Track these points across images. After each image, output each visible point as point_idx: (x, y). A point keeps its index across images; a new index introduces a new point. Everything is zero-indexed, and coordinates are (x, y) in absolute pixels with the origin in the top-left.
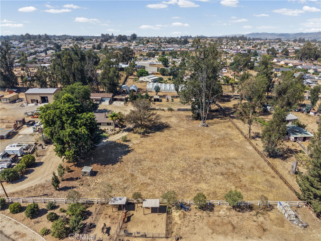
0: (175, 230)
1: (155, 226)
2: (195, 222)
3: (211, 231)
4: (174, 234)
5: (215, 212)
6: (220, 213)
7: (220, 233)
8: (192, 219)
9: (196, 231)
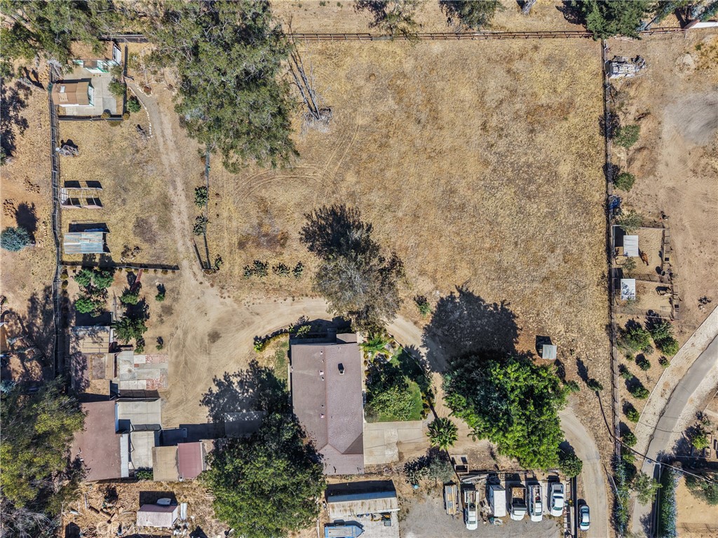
0: (652, 219)
1: (647, 241)
2: (638, 192)
3: (651, 177)
4: (656, 220)
5: (621, 165)
6: (622, 158)
7: (654, 167)
8: (634, 195)
9: (652, 193)
